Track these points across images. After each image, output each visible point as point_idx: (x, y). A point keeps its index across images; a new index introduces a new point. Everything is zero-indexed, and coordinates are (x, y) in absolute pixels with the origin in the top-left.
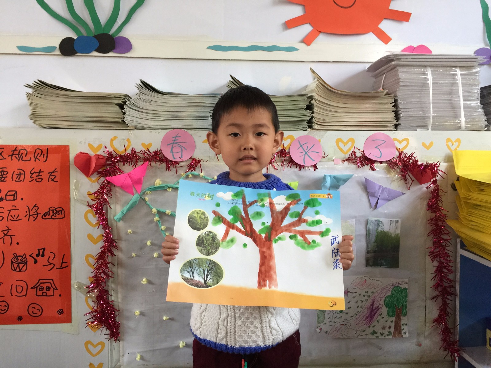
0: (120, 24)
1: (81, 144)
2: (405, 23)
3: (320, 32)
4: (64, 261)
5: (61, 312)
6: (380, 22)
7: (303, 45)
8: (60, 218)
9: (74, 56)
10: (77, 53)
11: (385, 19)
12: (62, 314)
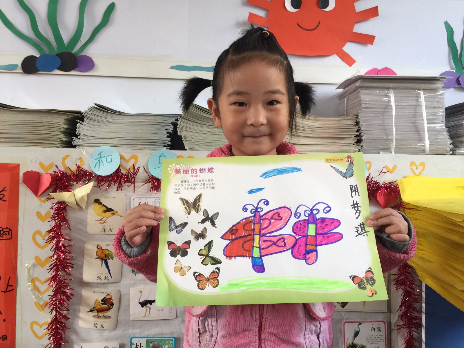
0: (84, 43)
1: (32, 162)
2: (369, 46)
4: (9, 284)
5: (5, 338)
6: (344, 45)
8: (7, 239)
9: (36, 74)
10: (39, 71)
11: (349, 41)
12: (6, 340)
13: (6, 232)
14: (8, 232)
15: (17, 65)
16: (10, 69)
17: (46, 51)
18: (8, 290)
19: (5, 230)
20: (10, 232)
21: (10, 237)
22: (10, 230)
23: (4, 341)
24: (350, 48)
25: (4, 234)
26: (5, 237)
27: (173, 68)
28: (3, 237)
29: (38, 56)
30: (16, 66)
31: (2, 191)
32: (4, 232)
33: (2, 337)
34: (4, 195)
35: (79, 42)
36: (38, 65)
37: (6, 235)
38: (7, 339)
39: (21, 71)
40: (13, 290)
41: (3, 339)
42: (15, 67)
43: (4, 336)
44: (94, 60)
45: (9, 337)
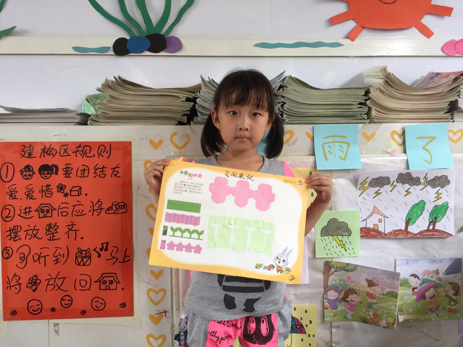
0: (171, 24)
1: (142, 140)
3: (364, 28)
4: (126, 255)
5: (124, 306)
6: (422, 18)
7: (348, 41)
8: (123, 213)
9: (127, 56)
10: (129, 53)
11: (428, 14)
12: (124, 307)
13: (122, 206)
14: (124, 206)
15: (110, 48)
16: (102, 51)
17: (136, 33)
18: (124, 261)
19: (120, 204)
20: (125, 206)
21: (125, 211)
22: (125, 204)
23: (122, 308)
24: (428, 20)
25: (120, 208)
26: (120, 211)
27: (257, 45)
28: (119, 211)
29: (128, 38)
30: (108, 48)
31: (116, 167)
32: (120, 206)
33: (121, 304)
34: (118, 172)
35: (167, 23)
36: (129, 46)
37: (122, 209)
38: (126, 305)
39: (113, 53)
40: (130, 260)
41: (122, 306)
42: (106, 49)
43: (123, 303)
44: (182, 40)
45: (128, 305)
